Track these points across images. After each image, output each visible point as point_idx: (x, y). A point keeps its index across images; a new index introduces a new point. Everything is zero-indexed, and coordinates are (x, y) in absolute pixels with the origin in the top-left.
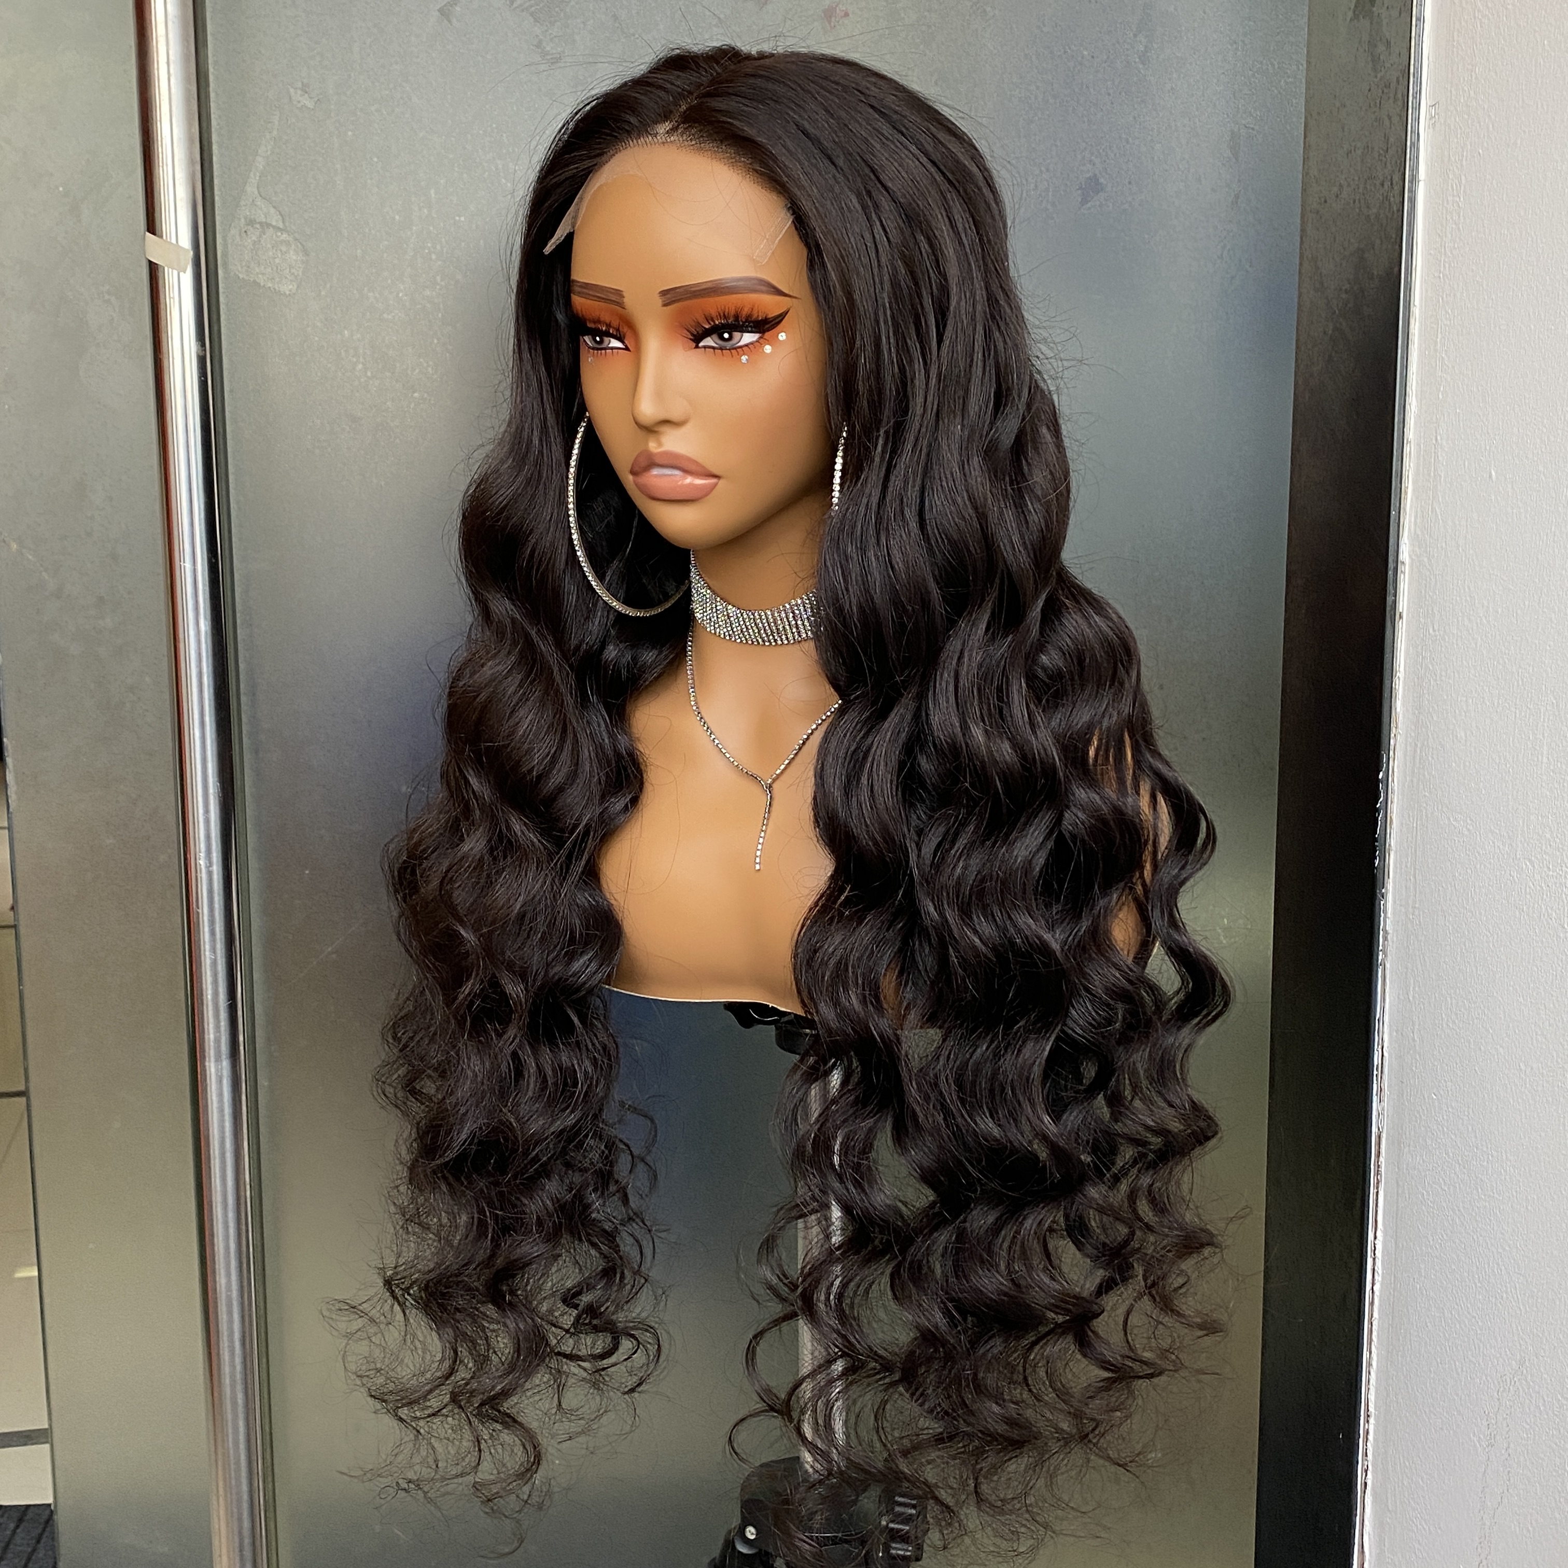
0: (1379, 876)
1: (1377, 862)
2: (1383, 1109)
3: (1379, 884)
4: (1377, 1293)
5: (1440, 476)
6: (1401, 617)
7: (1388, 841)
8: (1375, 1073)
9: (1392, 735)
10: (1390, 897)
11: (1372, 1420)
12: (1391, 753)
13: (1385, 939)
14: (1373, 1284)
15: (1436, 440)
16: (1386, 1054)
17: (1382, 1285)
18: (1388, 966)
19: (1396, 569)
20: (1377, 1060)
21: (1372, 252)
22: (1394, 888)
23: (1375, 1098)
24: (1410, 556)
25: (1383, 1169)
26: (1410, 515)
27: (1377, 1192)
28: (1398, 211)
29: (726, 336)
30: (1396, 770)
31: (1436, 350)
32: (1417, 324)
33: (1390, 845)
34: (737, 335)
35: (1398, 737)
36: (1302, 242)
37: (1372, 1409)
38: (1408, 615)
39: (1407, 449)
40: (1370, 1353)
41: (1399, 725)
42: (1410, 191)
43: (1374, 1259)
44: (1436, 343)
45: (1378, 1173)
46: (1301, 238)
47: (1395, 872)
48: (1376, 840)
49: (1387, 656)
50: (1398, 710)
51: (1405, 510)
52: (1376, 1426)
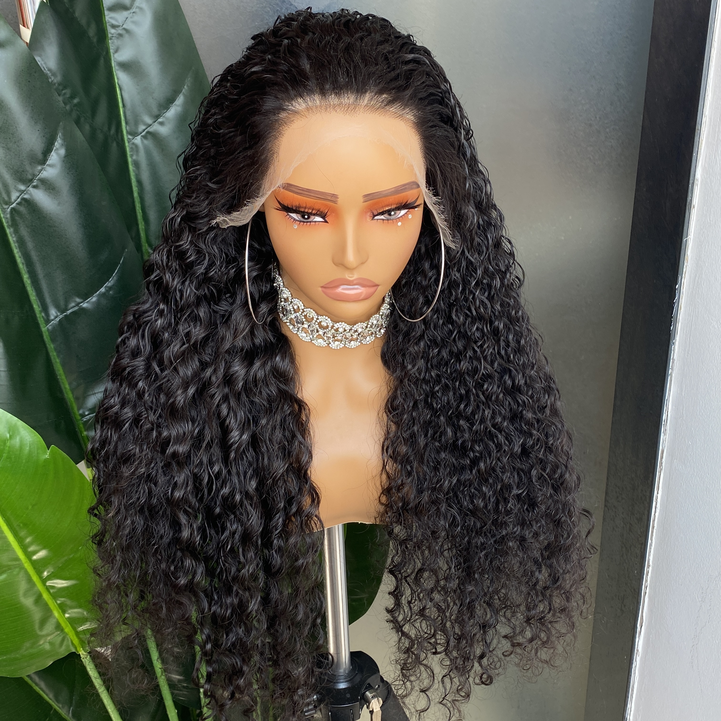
0: (672, 335)
1: (672, 328)
2: (666, 439)
3: (672, 338)
4: (657, 516)
6: (694, 207)
7: (678, 317)
8: (663, 423)
9: (685, 266)
10: (677, 344)
11: (650, 568)
12: (683, 275)
13: (673, 363)
14: (655, 513)
16: (669, 415)
17: (659, 513)
18: (673, 375)
19: (693, 183)
20: (664, 417)
22: (679, 339)
23: (662, 434)
24: (701, 176)
25: (664, 465)
27: (660, 474)
30: (685, 283)
33: (679, 320)
35: (688, 267)
38: (697, 207)
40: (652, 541)
41: (689, 261)
43: (656, 503)
45: (661, 466)
47: (681, 332)
48: (672, 317)
49: (685, 227)
50: (689, 254)
51: (700, 153)
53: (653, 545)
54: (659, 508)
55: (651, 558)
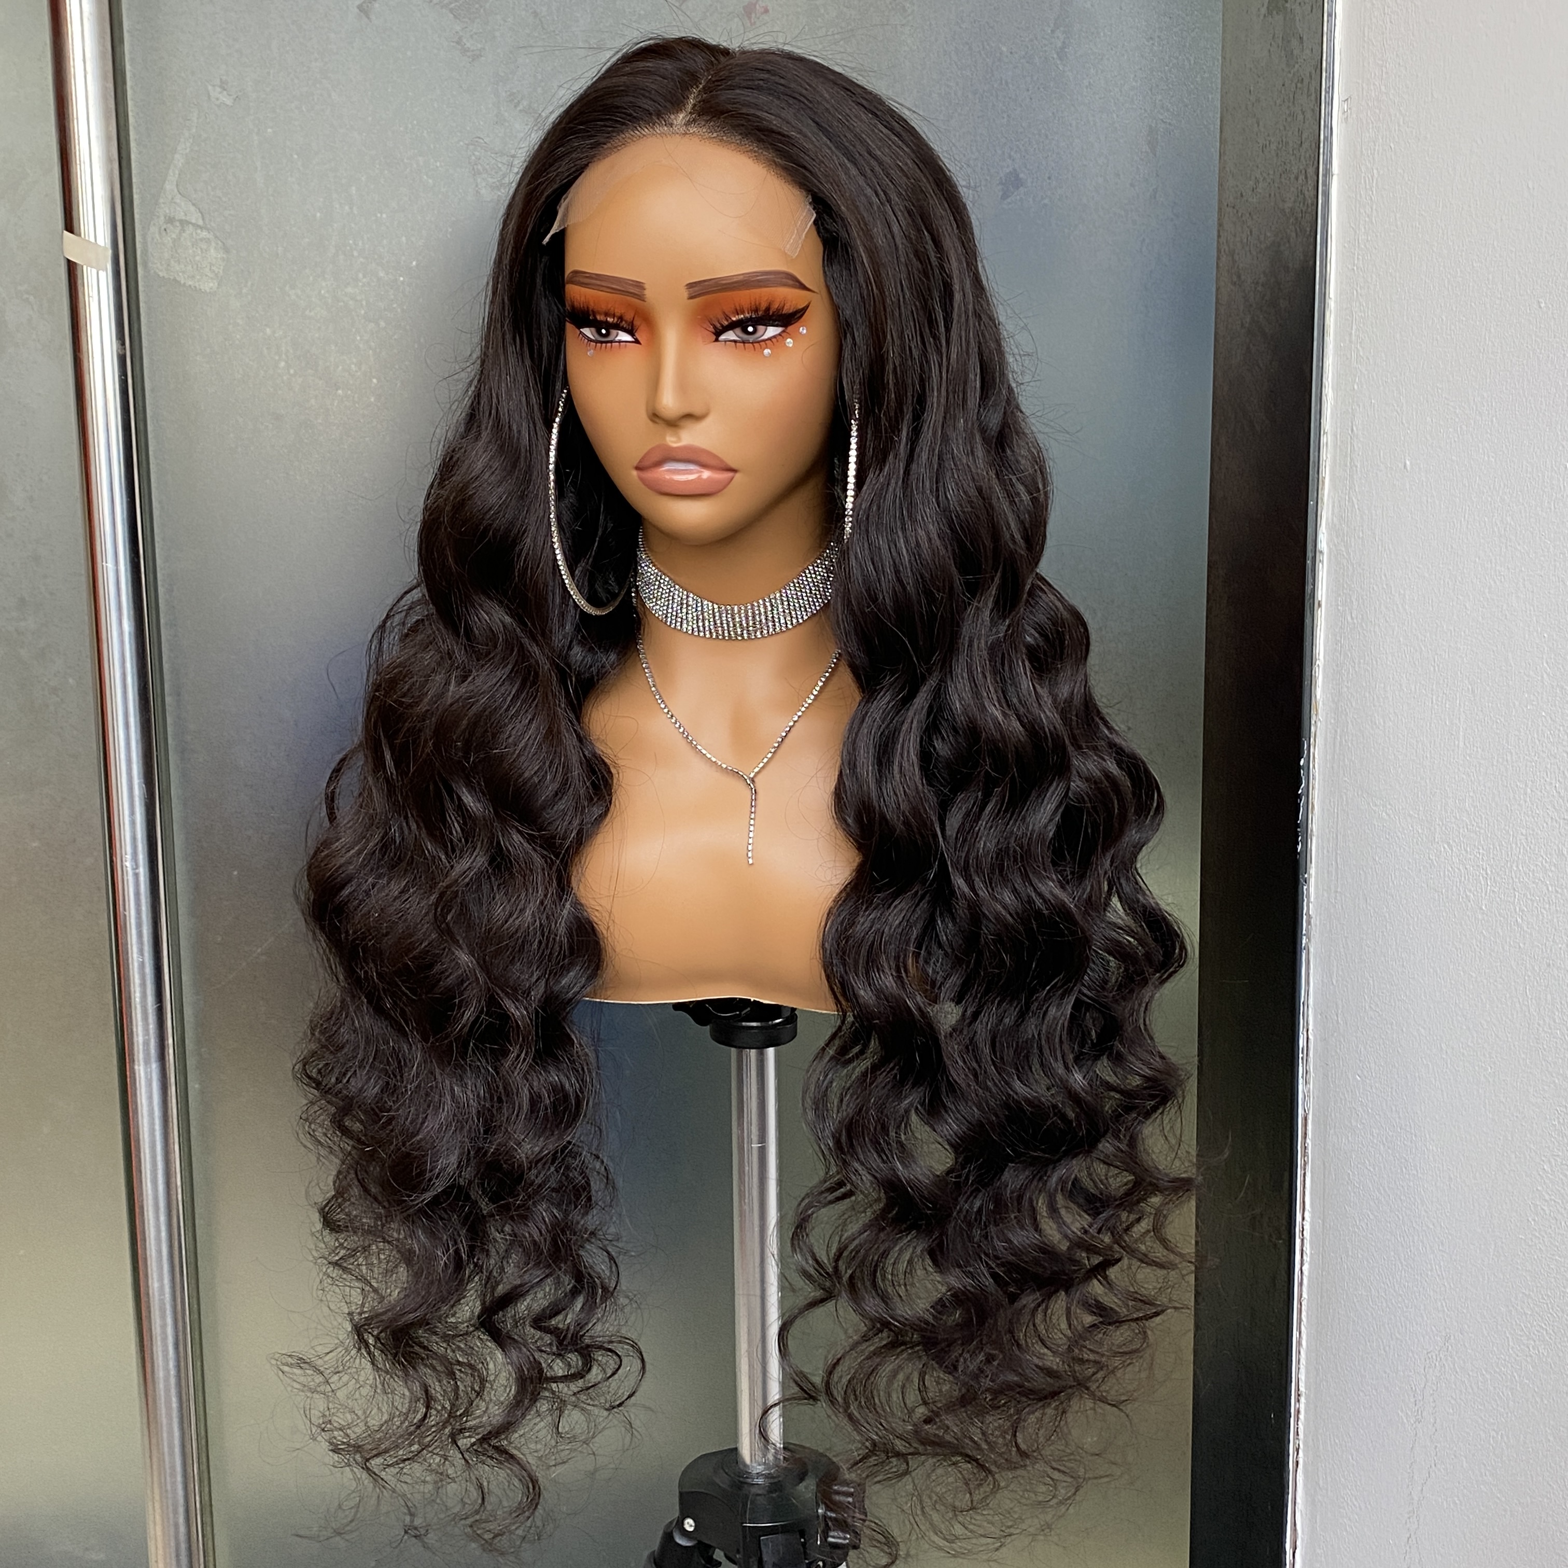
0: (1302, 862)
1: (1299, 848)
2: (1309, 1091)
3: (1302, 870)
4: (1306, 1272)
5: (1356, 467)
6: (1320, 605)
7: (1310, 826)
8: (1301, 1055)
9: (1313, 722)
10: (1312, 881)
11: (1302, 1399)
12: (1312, 740)
13: (1309, 923)
14: (1302, 1264)
15: (1352, 430)
16: (1310, 1037)
17: (1310, 1264)
18: (1312, 950)
19: (1314, 558)
20: (1302, 1042)
21: (1287, 245)
22: (1317, 873)
23: (1300, 1081)
24: (1328, 544)
25: (1309, 1151)
26: (1328, 505)
27: (1305, 1174)
28: (1312, 205)
29: (750, 329)
30: (1316, 756)
31: (1351, 342)
32: (1333, 316)
33: (1312, 831)
34: (761, 328)
35: (1319, 724)
36: (1219, 236)
37: (1302, 1389)
38: (1327, 603)
39: (1324, 440)
40: (1300, 1333)
41: (1319, 711)
42: (1324, 184)
43: (1302, 1240)
44: (1351, 334)
45: (1305, 1154)
46: (1219, 231)
47: (1317, 856)
48: (1298, 826)
49: (1307, 644)
50: (1318, 697)
51: (1322, 500)
52: (1307, 1404)
53: (1304, 1343)
54: (1308, 1252)
55: (1302, 1377)
